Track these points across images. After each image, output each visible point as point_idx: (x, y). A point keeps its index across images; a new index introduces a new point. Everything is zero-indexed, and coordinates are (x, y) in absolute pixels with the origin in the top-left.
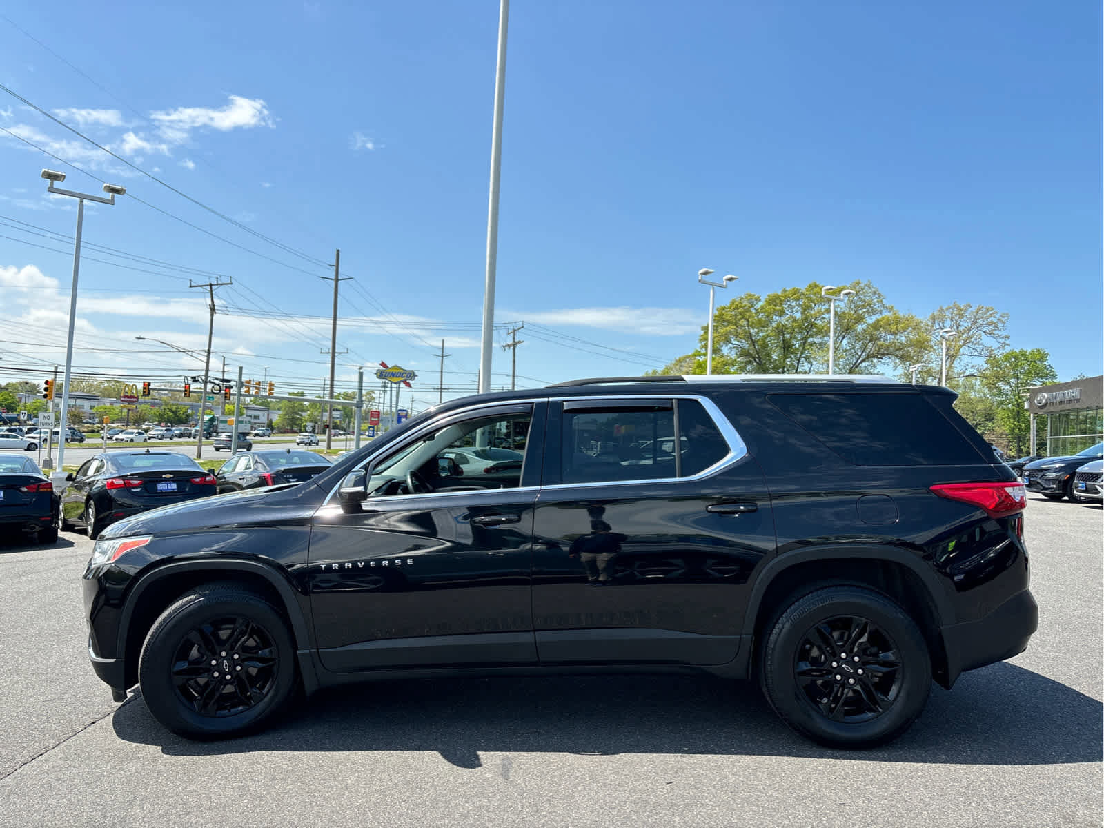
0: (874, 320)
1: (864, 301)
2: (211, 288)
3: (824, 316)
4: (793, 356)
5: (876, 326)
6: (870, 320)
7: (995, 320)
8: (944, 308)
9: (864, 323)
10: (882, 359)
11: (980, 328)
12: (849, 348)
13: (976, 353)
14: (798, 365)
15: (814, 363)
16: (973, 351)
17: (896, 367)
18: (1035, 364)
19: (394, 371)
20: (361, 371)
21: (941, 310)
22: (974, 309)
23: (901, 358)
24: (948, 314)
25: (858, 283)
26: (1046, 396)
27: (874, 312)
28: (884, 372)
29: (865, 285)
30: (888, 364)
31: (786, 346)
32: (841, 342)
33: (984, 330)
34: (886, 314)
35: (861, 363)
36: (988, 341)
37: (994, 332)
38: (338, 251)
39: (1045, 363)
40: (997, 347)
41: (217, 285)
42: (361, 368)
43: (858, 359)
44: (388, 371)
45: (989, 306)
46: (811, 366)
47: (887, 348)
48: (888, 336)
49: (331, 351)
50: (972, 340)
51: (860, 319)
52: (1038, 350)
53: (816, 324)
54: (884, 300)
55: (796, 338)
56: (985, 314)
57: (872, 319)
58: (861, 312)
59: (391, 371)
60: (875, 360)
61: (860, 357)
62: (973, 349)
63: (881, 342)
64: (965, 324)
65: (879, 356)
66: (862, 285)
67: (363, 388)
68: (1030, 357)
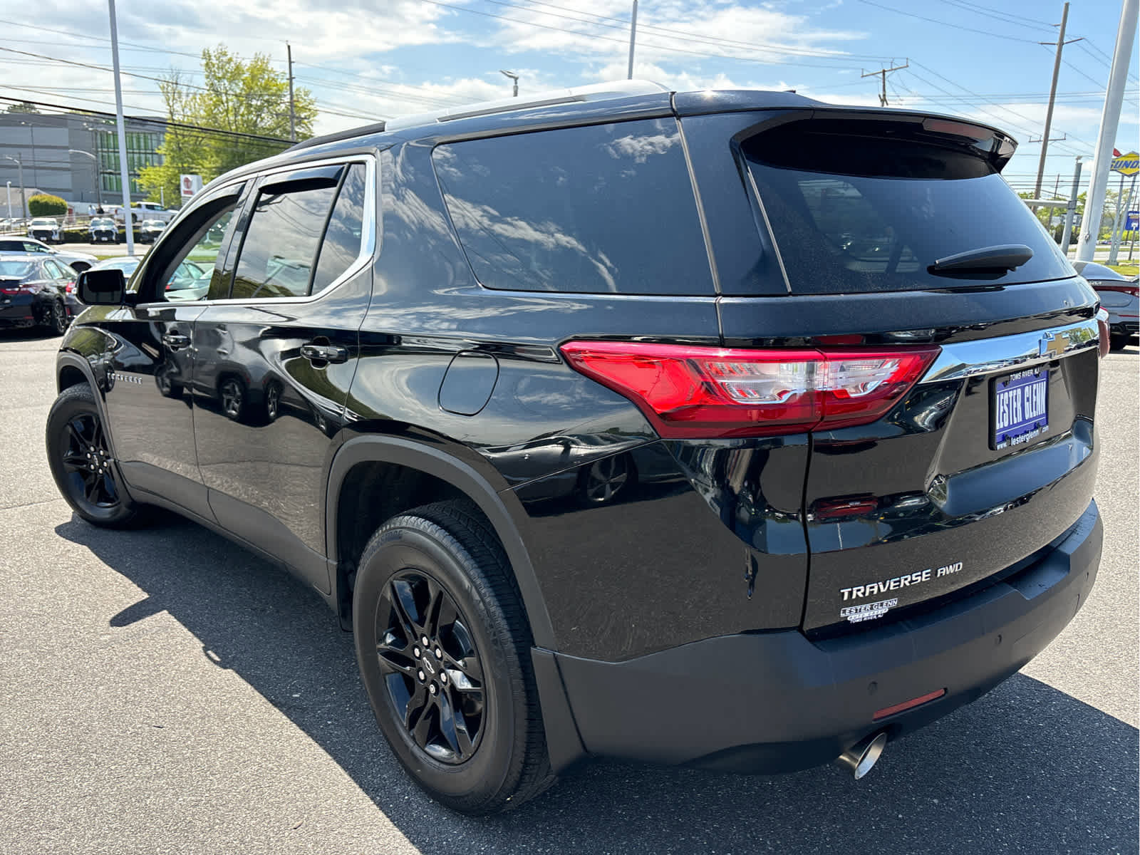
2: (884, 75)
19: (1129, 160)
20: (1079, 161)
38: (1067, 5)
41: (892, 70)
42: (1079, 158)
44: (1120, 159)
49: (1042, 139)
59: (1124, 159)
67: (1080, 184)
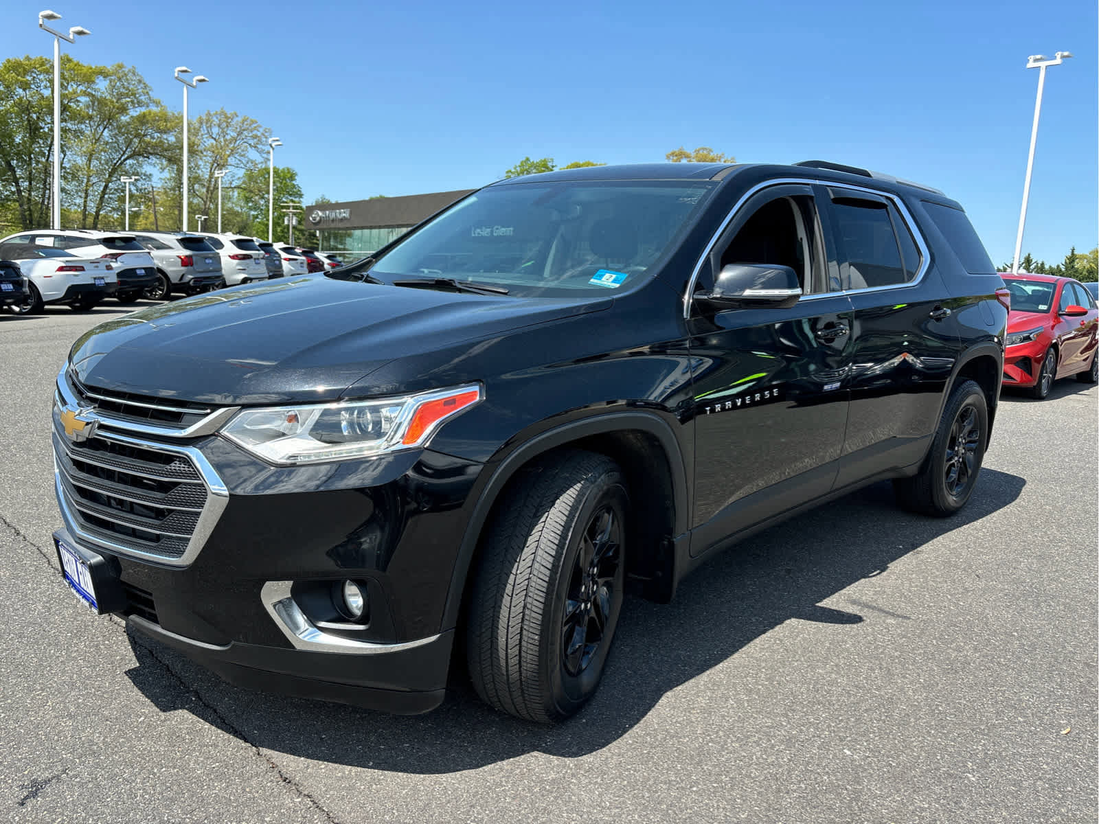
0: (138, 114)
1: (128, 89)
3: (79, 99)
4: (41, 142)
5: (142, 120)
6: (135, 112)
7: (259, 134)
8: (212, 113)
9: (127, 114)
10: (148, 158)
11: (245, 140)
12: (111, 141)
13: (242, 165)
14: (49, 153)
15: (68, 153)
16: (239, 162)
17: (163, 169)
18: (286, 183)
21: (209, 114)
22: (240, 119)
23: (170, 160)
24: (216, 121)
25: (121, 67)
26: (320, 213)
27: (140, 104)
28: (151, 172)
29: (129, 71)
30: (155, 166)
31: (33, 127)
32: (103, 132)
33: (250, 142)
34: (154, 109)
35: (125, 160)
36: (253, 155)
37: (258, 146)
39: (294, 182)
40: (260, 161)
43: (122, 156)
45: (254, 119)
46: (65, 156)
47: (155, 146)
48: (156, 134)
50: (240, 151)
51: (123, 110)
52: (288, 169)
53: (70, 107)
54: (150, 93)
55: (44, 120)
56: (250, 125)
57: (136, 111)
58: (124, 101)
60: (141, 159)
61: (124, 152)
62: (240, 161)
63: (148, 139)
64: (232, 134)
65: (145, 155)
66: (126, 70)
68: (282, 174)
